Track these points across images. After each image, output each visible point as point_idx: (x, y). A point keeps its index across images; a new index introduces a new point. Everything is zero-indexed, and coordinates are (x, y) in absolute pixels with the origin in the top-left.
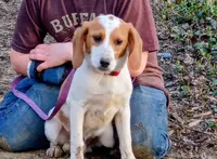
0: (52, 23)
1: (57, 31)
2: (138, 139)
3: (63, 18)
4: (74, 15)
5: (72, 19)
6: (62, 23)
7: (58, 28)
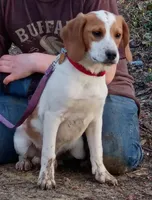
0: (17, 32)
1: (22, 41)
2: (108, 150)
3: (29, 26)
4: (39, 23)
5: (37, 28)
6: (27, 32)
7: (24, 37)
